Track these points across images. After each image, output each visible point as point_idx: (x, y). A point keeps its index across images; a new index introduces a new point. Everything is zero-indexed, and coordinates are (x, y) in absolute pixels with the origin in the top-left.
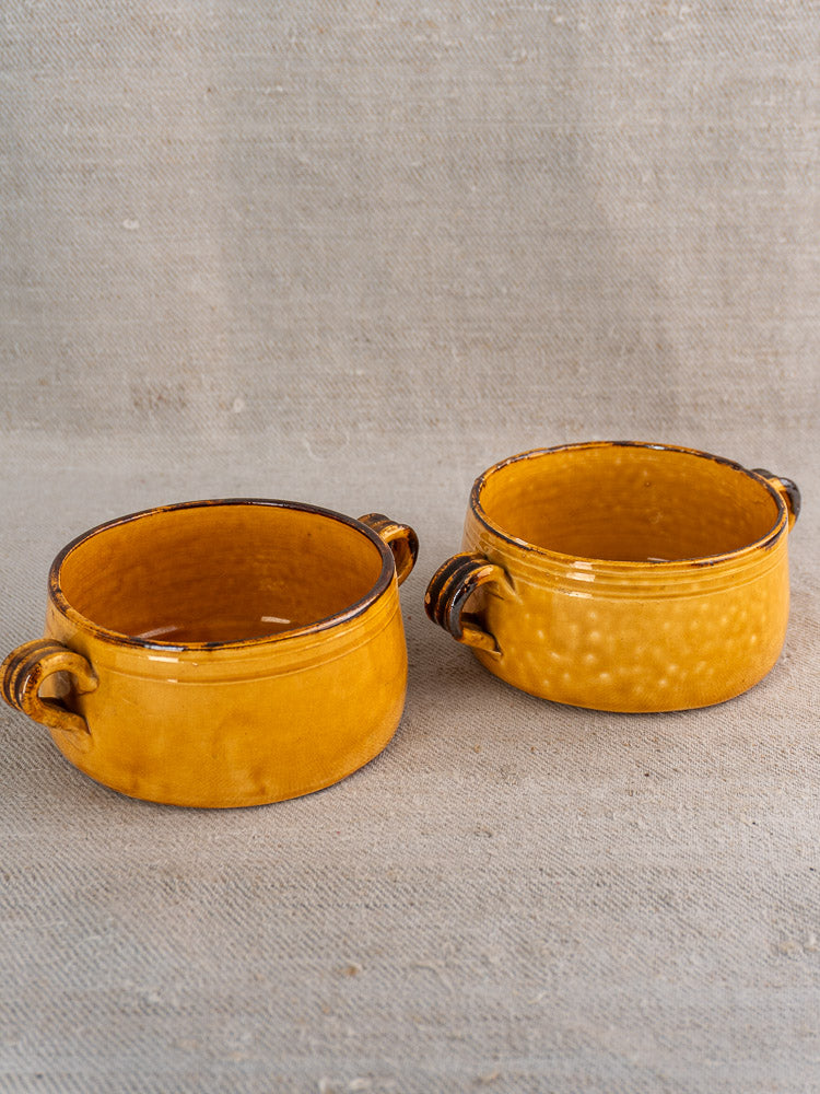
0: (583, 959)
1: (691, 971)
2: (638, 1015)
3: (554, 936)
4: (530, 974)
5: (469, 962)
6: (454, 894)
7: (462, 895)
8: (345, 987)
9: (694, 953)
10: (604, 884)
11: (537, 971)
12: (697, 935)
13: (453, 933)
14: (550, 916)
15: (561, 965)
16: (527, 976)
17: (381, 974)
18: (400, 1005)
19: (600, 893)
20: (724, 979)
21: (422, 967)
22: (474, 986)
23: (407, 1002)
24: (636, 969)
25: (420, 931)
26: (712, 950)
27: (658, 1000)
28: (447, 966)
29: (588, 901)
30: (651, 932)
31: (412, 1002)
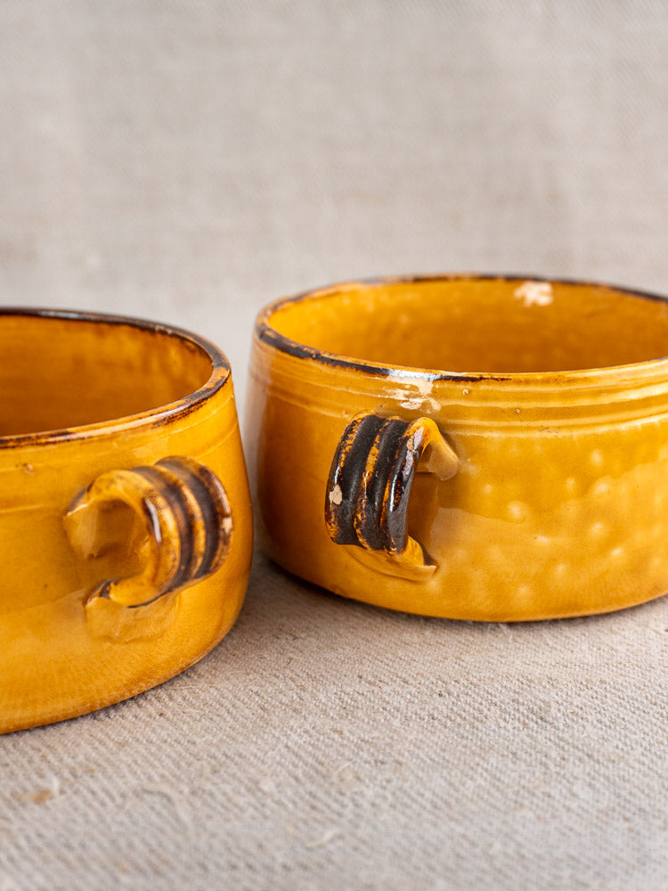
0: (406, 786)
1: (574, 806)
2: (485, 866)
3: (365, 756)
4: (319, 805)
5: (228, 788)
6: (226, 703)
7: (238, 703)
8: (23, 819)
9: (580, 782)
11: (330, 802)
12: (586, 758)
13: (213, 750)
14: (364, 731)
15: (369, 793)
16: (313, 808)
17: (85, 801)
18: (101, 847)
19: (442, 706)
20: (626, 819)
21: (150, 793)
22: (227, 820)
23: (113, 842)
24: (486, 801)
25: (164, 746)
26: (608, 779)
27: (520, 845)
28: (193, 793)
29: (424, 714)
30: (514, 754)
31: (122, 843)
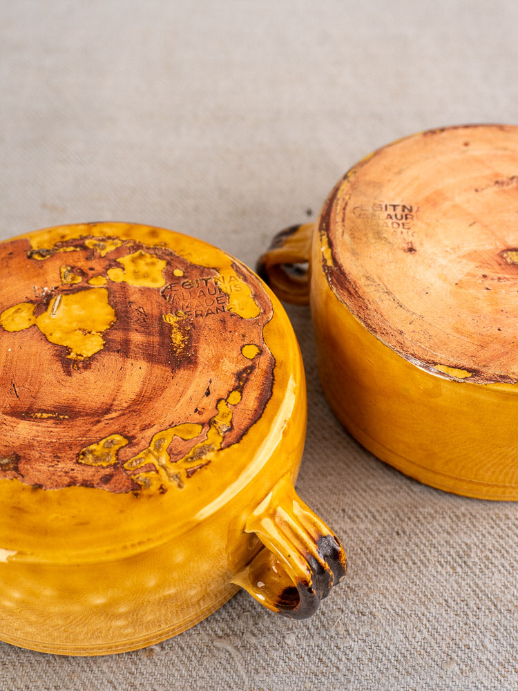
10: (404, 532)
